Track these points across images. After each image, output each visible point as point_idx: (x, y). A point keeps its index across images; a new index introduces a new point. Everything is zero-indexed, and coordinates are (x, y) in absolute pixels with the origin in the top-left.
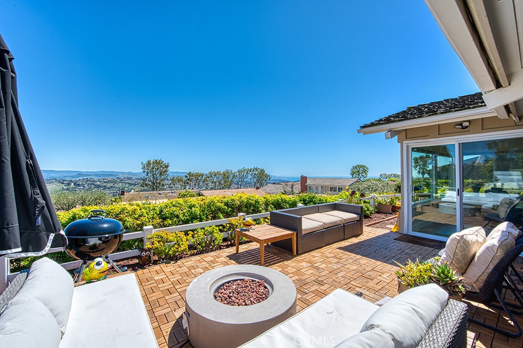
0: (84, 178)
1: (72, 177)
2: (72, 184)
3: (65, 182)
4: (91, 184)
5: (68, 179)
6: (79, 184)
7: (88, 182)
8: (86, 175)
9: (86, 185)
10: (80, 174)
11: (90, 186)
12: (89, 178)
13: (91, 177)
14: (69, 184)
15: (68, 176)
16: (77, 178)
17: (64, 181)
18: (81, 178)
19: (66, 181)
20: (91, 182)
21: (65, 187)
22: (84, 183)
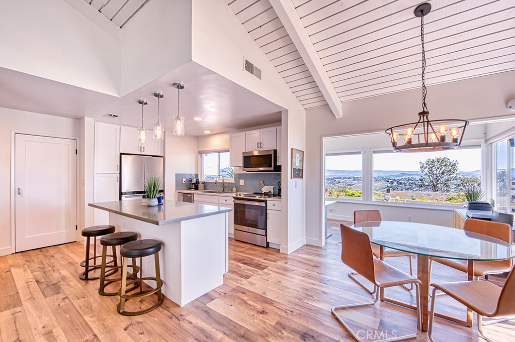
0: (406, 177)
1: (396, 176)
2: (396, 182)
3: (390, 181)
4: (412, 183)
5: (393, 178)
6: (401, 183)
7: (410, 181)
8: (408, 175)
9: (407, 184)
10: (403, 174)
11: (411, 184)
12: (410, 177)
13: (412, 176)
14: (392, 183)
15: (393, 176)
16: (400, 177)
17: (388, 179)
18: (403, 177)
19: (390, 179)
20: (413, 181)
21: (389, 185)
22: (406, 182)
